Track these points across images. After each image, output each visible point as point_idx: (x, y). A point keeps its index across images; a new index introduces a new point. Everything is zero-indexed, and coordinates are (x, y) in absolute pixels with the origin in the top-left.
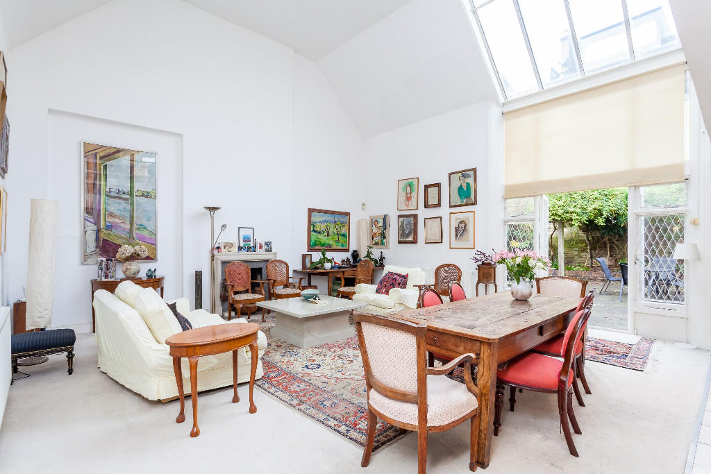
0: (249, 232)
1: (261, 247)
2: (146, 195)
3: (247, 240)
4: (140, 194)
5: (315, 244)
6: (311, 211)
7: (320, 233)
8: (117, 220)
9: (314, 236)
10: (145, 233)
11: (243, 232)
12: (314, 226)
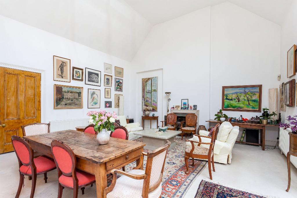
0: (186, 101)
1: (191, 107)
2: (155, 91)
3: (185, 104)
4: (153, 90)
5: (228, 106)
6: (224, 88)
7: (232, 100)
8: (148, 99)
9: (227, 102)
10: (154, 103)
11: (183, 101)
12: (227, 96)
